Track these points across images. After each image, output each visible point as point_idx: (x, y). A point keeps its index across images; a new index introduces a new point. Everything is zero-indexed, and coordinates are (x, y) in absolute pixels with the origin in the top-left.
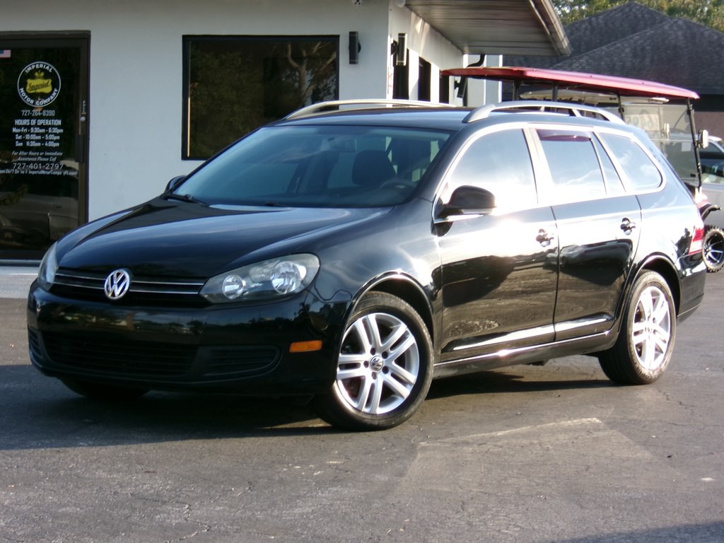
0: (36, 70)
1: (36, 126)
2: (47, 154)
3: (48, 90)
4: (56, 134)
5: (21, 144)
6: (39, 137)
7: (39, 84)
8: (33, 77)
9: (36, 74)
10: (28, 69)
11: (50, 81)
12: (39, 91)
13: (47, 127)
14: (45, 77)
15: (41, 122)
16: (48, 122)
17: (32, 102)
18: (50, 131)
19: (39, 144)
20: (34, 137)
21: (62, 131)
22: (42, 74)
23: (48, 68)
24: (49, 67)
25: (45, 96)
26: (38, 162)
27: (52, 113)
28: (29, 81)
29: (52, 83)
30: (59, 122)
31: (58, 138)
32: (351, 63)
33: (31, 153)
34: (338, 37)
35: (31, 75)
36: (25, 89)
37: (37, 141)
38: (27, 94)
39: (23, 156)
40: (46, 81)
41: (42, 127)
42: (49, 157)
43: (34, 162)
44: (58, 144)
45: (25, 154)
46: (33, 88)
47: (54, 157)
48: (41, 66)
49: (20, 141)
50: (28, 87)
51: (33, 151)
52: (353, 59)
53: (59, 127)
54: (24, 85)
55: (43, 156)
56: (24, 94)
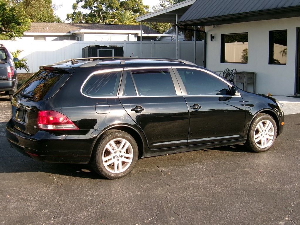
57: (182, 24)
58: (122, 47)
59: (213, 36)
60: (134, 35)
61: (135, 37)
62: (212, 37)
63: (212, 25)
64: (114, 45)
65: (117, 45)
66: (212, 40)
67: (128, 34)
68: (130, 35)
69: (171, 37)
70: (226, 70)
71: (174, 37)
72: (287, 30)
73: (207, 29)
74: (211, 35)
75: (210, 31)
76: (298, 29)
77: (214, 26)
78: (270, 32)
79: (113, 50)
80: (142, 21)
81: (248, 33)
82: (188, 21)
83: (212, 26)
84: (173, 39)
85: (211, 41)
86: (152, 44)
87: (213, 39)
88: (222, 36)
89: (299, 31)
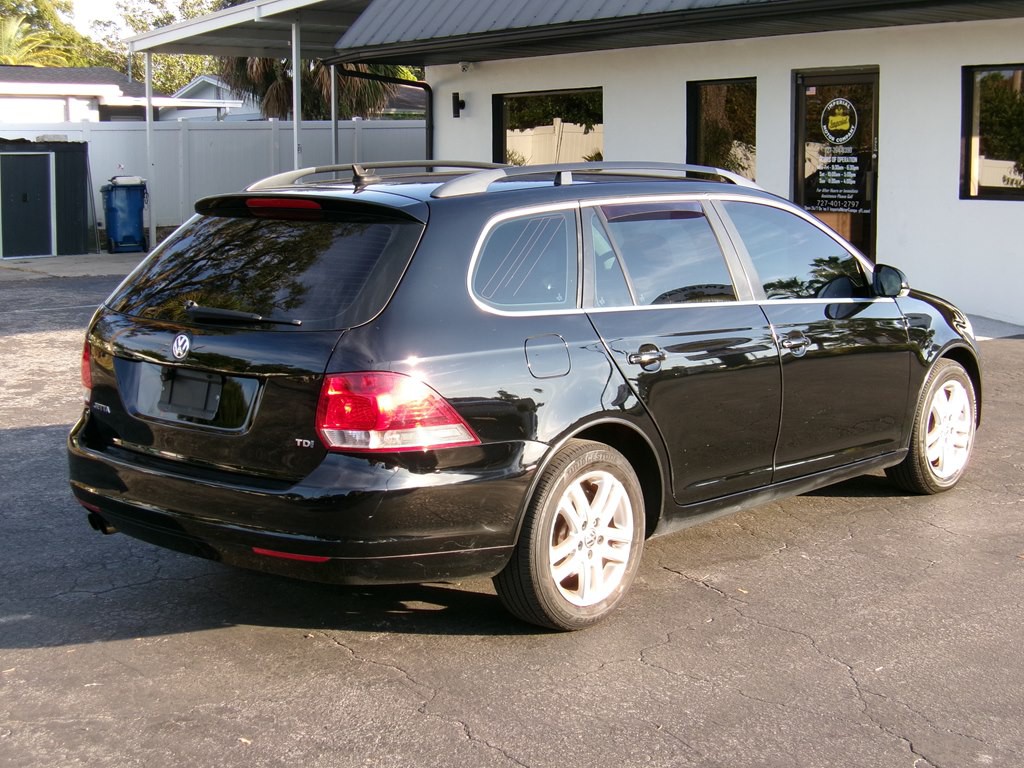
0: (836, 107)
1: (836, 163)
2: (845, 191)
3: (845, 127)
4: (852, 172)
5: (824, 182)
6: (839, 175)
7: (839, 121)
8: (834, 114)
9: (837, 111)
10: (830, 105)
11: (848, 117)
12: (839, 128)
13: (844, 164)
14: (844, 114)
15: (840, 159)
16: (845, 160)
17: (833, 139)
18: (848, 168)
19: (838, 182)
20: (834, 174)
21: (857, 168)
22: (842, 111)
24: (847, 104)
25: (843, 133)
26: (838, 199)
27: (849, 150)
28: (831, 118)
29: (850, 120)
30: (855, 160)
31: (854, 175)
33: (832, 191)
35: (832, 112)
36: (827, 127)
37: (837, 178)
38: (829, 131)
39: (825, 194)
40: (844, 118)
41: (841, 164)
42: (846, 194)
43: (834, 199)
44: (854, 182)
45: (827, 191)
46: (835, 125)
47: (851, 194)
48: (841, 103)
49: (823, 178)
50: (830, 125)
51: (834, 189)
53: (855, 164)
54: (826, 122)
55: (842, 194)
56: (826, 132)
57: (356, 56)
58: (85, 144)
59: (460, 99)
60: (88, 102)
61: (92, 107)
62: (459, 105)
63: (458, 62)
64: (54, 136)
65: (66, 136)
66: (456, 114)
67: (65, 98)
68: (71, 100)
69: (219, 109)
71: (228, 109)
72: (755, 78)
73: (432, 75)
74: (456, 96)
75: (445, 81)
76: (797, 74)
77: (465, 63)
78: (690, 85)
79: (52, 155)
80: (150, 50)
81: (601, 87)
82: (382, 45)
83: (459, 66)
84: (226, 115)
85: (455, 116)
86: (180, 134)
87: (461, 111)
88: (497, 99)
89: (800, 81)
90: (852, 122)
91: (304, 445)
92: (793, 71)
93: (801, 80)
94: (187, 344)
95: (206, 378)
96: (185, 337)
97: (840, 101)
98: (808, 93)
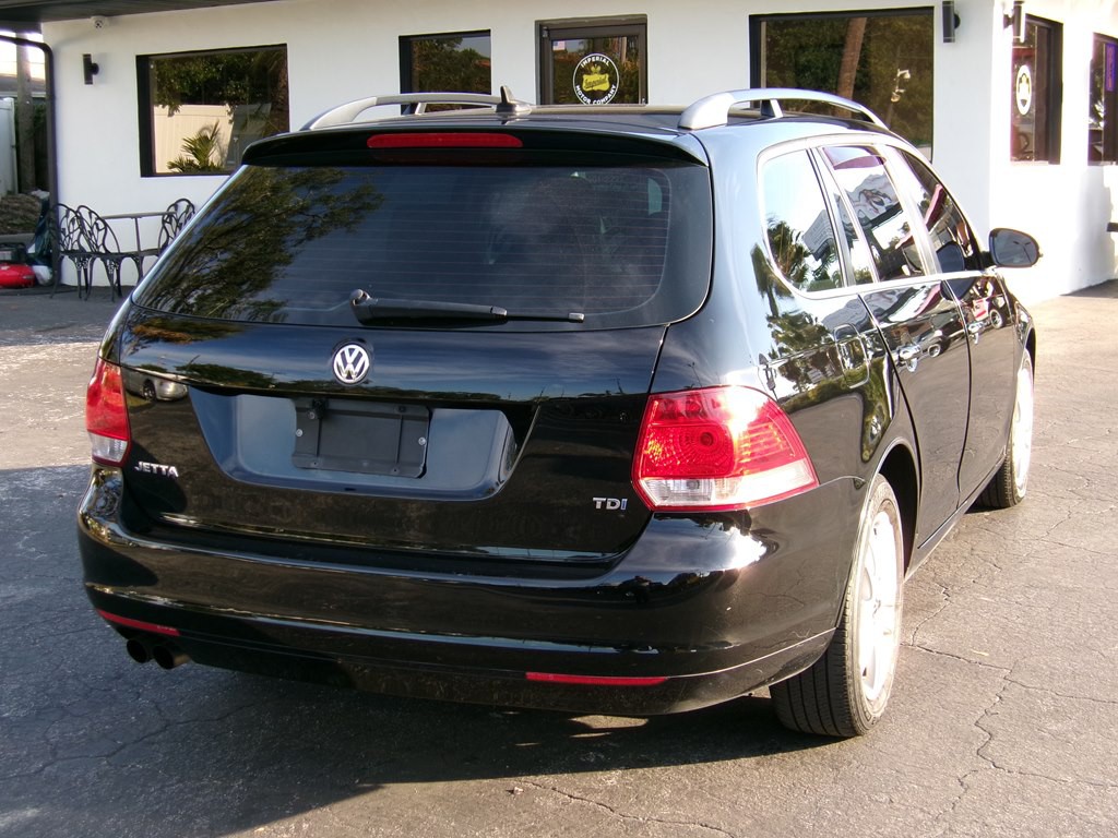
0: (592, 64)
3: (605, 87)
7: (596, 80)
8: (590, 73)
9: (593, 68)
10: (584, 63)
11: (607, 76)
12: (595, 88)
14: (602, 72)
17: (589, 101)
22: (599, 68)
23: (604, 61)
24: (606, 60)
25: (602, 94)
28: (585, 77)
29: (609, 79)
32: (946, 41)
34: (932, 8)
35: (587, 71)
36: (581, 87)
38: (584, 92)
40: (603, 77)
46: (591, 84)
48: (597, 59)
50: (584, 85)
52: (948, 36)
54: (580, 82)
56: (580, 93)
59: (93, 62)
62: (91, 69)
63: (89, 16)
66: (88, 80)
70: (175, 205)
72: (489, 31)
73: (53, 33)
74: (87, 58)
75: (69, 41)
76: (542, 26)
77: (100, 18)
78: (402, 39)
81: (285, 45)
83: (92, 21)
85: (87, 83)
87: (94, 77)
88: (143, 62)
89: (545, 35)
90: (612, 81)
91: (609, 507)
92: (536, 22)
93: (547, 33)
94: (365, 358)
95: (396, 412)
96: (358, 349)
97: (597, 57)
98: (555, 48)
